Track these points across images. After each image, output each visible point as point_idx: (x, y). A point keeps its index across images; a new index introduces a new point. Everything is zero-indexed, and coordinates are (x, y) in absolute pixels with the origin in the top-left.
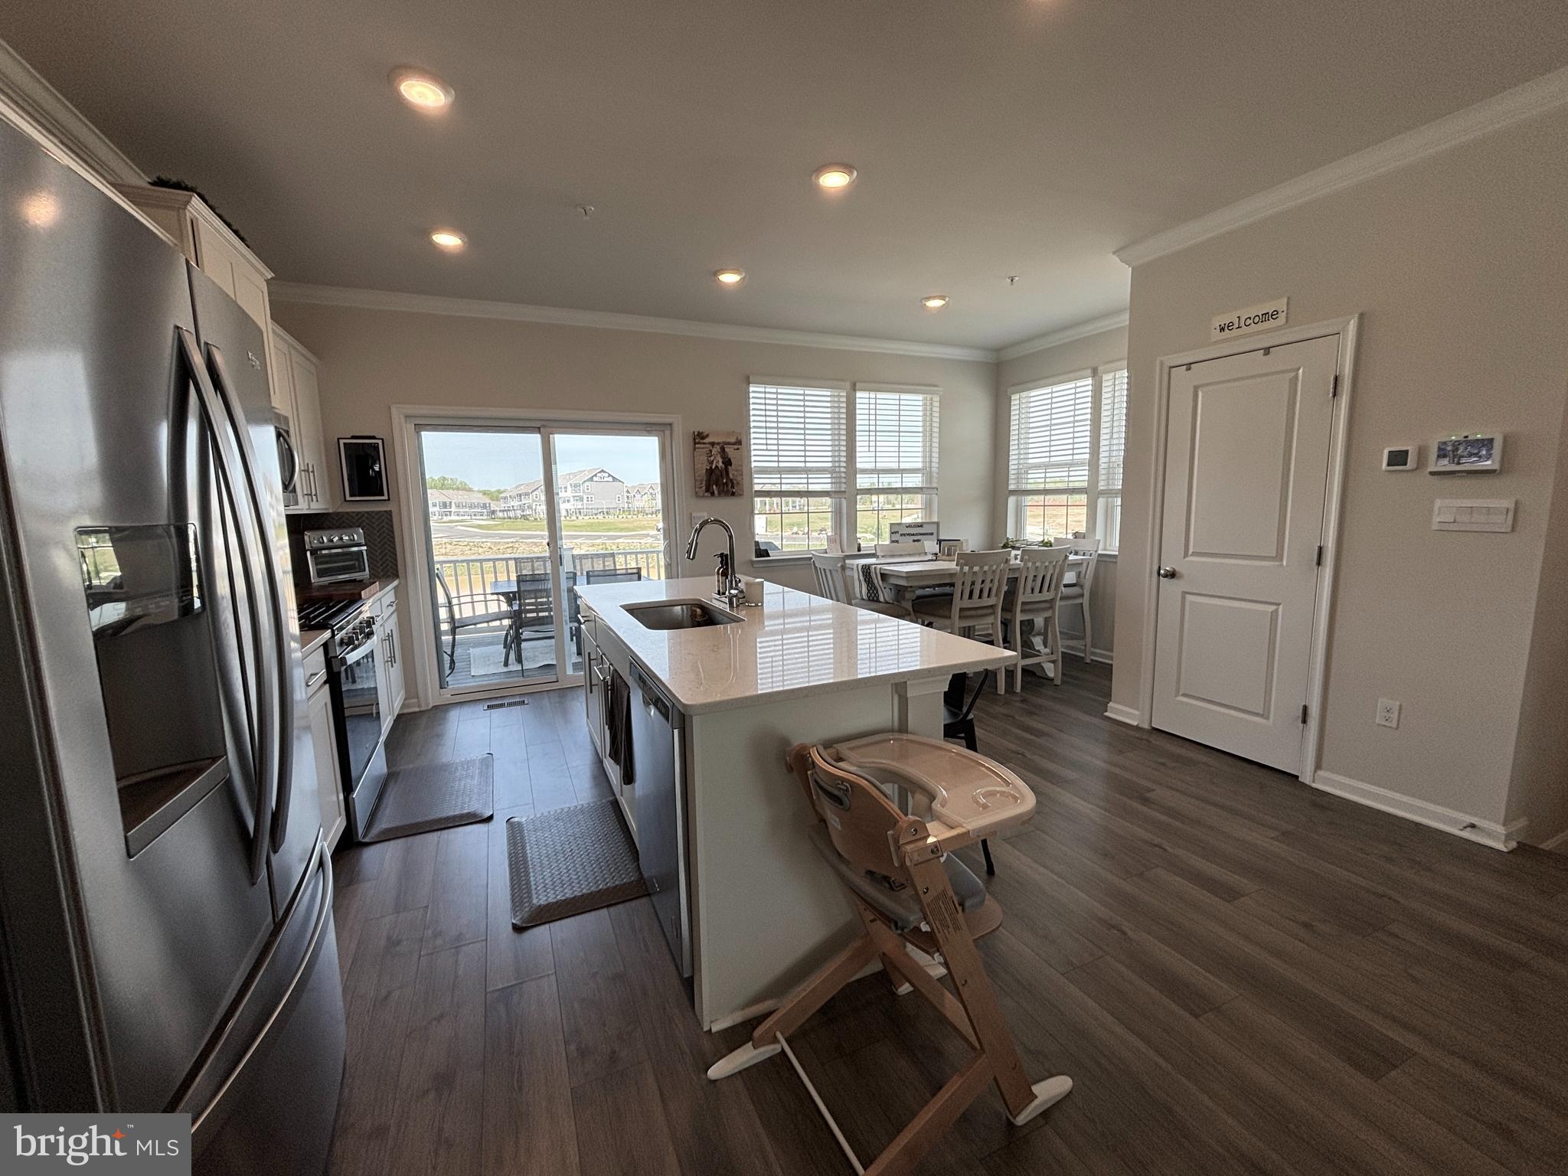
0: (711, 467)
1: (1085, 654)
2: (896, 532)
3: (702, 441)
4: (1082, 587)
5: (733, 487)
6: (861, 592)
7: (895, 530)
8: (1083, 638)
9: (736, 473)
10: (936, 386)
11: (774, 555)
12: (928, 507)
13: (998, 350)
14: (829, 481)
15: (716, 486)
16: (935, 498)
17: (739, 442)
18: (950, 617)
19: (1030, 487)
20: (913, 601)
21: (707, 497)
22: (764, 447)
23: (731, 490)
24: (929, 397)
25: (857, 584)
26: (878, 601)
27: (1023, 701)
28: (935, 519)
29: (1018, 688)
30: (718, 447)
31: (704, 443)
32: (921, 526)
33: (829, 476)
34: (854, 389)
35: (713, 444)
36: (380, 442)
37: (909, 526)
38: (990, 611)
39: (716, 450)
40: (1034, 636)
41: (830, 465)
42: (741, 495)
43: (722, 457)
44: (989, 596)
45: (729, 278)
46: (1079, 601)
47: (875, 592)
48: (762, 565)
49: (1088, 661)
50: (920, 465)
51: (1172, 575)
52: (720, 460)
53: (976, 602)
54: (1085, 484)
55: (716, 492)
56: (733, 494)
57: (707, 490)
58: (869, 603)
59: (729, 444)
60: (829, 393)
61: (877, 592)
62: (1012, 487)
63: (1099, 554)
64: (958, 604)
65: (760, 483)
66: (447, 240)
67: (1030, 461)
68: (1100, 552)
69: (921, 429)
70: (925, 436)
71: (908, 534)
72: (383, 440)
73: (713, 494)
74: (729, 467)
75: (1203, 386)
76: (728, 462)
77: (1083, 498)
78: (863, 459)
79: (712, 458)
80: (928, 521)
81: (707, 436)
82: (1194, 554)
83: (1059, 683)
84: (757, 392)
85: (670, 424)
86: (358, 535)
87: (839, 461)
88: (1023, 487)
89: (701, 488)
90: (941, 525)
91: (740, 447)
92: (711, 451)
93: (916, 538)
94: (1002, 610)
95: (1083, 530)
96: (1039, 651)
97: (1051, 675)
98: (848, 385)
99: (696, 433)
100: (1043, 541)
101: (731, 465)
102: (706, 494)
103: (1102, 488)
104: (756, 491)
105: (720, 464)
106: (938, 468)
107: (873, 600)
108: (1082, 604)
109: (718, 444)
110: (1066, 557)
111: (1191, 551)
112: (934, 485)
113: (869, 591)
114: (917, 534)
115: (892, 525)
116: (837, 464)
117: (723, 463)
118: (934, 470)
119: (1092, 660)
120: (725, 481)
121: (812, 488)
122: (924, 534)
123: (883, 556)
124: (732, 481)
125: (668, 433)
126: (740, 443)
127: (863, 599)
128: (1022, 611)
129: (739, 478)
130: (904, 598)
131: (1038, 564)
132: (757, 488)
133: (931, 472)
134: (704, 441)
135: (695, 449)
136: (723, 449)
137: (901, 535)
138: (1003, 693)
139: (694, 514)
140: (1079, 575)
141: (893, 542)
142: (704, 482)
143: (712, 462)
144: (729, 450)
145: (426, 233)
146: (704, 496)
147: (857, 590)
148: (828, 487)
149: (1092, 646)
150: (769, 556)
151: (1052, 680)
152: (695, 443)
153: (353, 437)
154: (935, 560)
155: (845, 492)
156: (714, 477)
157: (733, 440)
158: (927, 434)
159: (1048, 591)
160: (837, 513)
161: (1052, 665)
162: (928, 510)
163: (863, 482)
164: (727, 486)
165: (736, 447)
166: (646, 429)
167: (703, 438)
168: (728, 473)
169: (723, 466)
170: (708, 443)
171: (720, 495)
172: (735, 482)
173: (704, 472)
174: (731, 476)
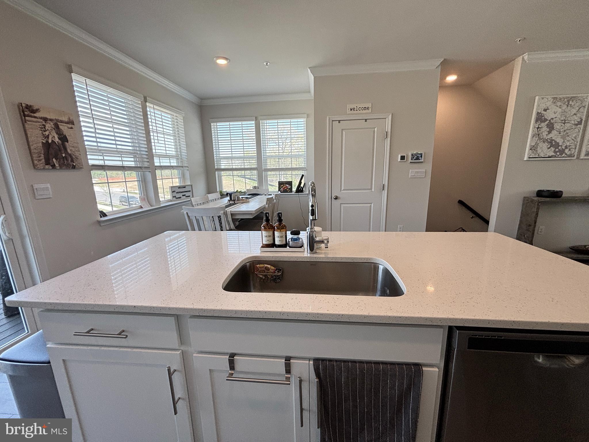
0: (47, 141)
2: (174, 192)
5: (72, 161)
7: (174, 190)
9: (73, 149)
12: (183, 177)
14: (133, 159)
15: (56, 159)
16: (187, 172)
17: (70, 122)
19: (222, 167)
21: (48, 169)
22: (93, 130)
23: (71, 164)
24: (175, 114)
28: (189, 183)
30: (52, 123)
31: (34, 117)
32: (185, 187)
33: (133, 156)
34: (145, 100)
35: (45, 119)
37: (178, 187)
39: (49, 126)
41: (132, 148)
42: (80, 168)
43: (57, 133)
50: (175, 153)
51: (336, 198)
52: (56, 137)
54: (256, 166)
55: (57, 165)
56: (74, 167)
57: (47, 162)
62: (216, 167)
65: (93, 160)
67: (224, 155)
71: (180, 192)
73: (54, 166)
74: (66, 143)
75: (345, 129)
76: (64, 139)
77: (254, 172)
79: (47, 133)
81: (37, 111)
82: (344, 190)
84: (79, 82)
87: (139, 146)
88: (220, 167)
89: (40, 160)
90: (193, 186)
91: (73, 126)
92: (44, 126)
93: (184, 194)
98: (141, 96)
99: (24, 105)
101: (67, 142)
102: (47, 167)
103: (263, 168)
104: (92, 165)
105: (57, 140)
106: (185, 156)
109: (51, 120)
111: (343, 189)
112: (186, 165)
114: (183, 192)
115: (172, 187)
116: (137, 148)
117: (59, 139)
120: (64, 155)
124: (70, 155)
126: (72, 123)
129: (77, 154)
132: (91, 162)
133: (182, 158)
134: (34, 115)
135: (24, 121)
136: (56, 126)
137: (177, 193)
141: (173, 197)
142: (42, 156)
143: (48, 137)
144: (64, 128)
146: (44, 169)
150: (106, 216)
152: (23, 115)
155: (146, 167)
156: (52, 151)
157: (64, 118)
158: (177, 136)
160: (143, 181)
162: (184, 179)
163: (159, 161)
164: (67, 160)
165: (70, 126)
167: (33, 112)
168: (65, 149)
169: (60, 142)
170: (41, 118)
171: (61, 167)
172: (74, 157)
173: (41, 144)
174: (69, 151)
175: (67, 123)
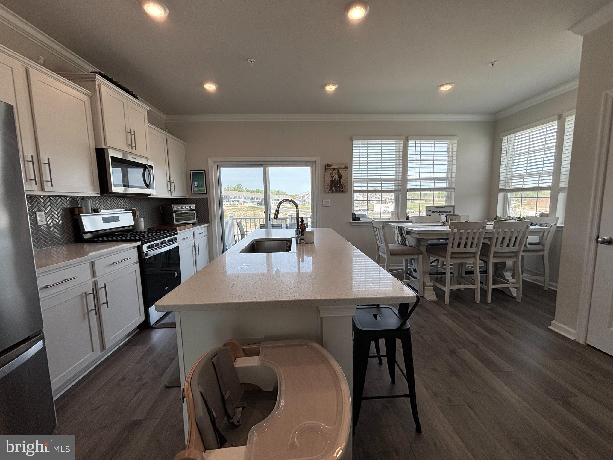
0: (332, 179)
1: (544, 284)
2: (429, 211)
3: (329, 168)
4: (543, 245)
5: (342, 188)
6: (398, 240)
7: (428, 209)
8: (543, 275)
9: (344, 182)
11: (362, 220)
12: (449, 198)
13: (495, 113)
14: (393, 185)
15: (335, 188)
16: (453, 193)
17: (346, 168)
18: (445, 257)
20: (427, 246)
21: (330, 193)
22: (359, 170)
23: (341, 189)
24: (451, 141)
25: (396, 236)
26: (406, 245)
27: (491, 309)
28: (453, 205)
29: (489, 300)
30: (336, 170)
31: (330, 169)
32: (444, 208)
33: (394, 182)
34: (407, 139)
35: (334, 169)
36: (204, 172)
37: (437, 207)
38: (471, 255)
40: (506, 271)
41: (394, 177)
42: (346, 192)
44: (471, 247)
45: (330, 88)
46: (541, 253)
47: (405, 240)
48: (356, 224)
49: (546, 289)
50: (445, 177)
52: (337, 176)
53: (462, 249)
54: (550, 185)
55: (334, 191)
56: (342, 191)
57: (330, 190)
58: (402, 246)
59: (341, 168)
60: (395, 143)
61: (406, 241)
62: (501, 188)
63: (558, 227)
64: (450, 250)
65: (356, 186)
66: (210, 87)
67: (514, 173)
68: (558, 225)
69: (446, 158)
70: (449, 161)
71: (437, 212)
72: (205, 171)
73: (333, 191)
76: (340, 177)
77: (548, 193)
78: (411, 174)
79: (333, 175)
80: (449, 205)
81: (331, 165)
83: (520, 301)
84: (356, 144)
85: (315, 161)
86: (193, 207)
87: (399, 175)
88: (509, 187)
89: (328, 189)
90: (456, 208)
91: (346, 170)
92: (333, 172)
94: (480, 255)
95: (547, 211)
96: (508, 280)
97: (515, 295)
98: (404, 138)
99: (326, 164)
100: (520, 217)
101: (342, 178)
102: (330, 192)
103: (562, 186)
104: (354, 190)
105: (337, 178)
106: (455, 178)
107: (404, 245)
108: (543, 255)
109: (336, 169)
110: (528, 227)
112: (453, 187)
113: (402, 240)
114: (441, 212)
115: (427, 207)
116: (397, 177)
117: (338, 177)
118: (453, 179)
119: (549, 289)
120: (339, 185)
121: (384, 188)
122: (445, 212)
123: (416, 222)
124: (342, 185)
125: (314, 165)
126: (348, 168)
127: (399, 244)
128: (494, 257)
129: (345, 184)
130: (421, 245)
131: (506, 230)
132: (355, 188)
133: (451, 180)
134: (330, 168)
135: (325, 172)
136: (338, 171)
137: (432, 212)
138: (479, 302)
139: (324, 201)
140: (541, 238)
141: (427, 215)
142: (329, 186)
143: (333, 177)
144: (341, 172)
145: (202, 85)
147: (396, 239)
148: (393, 188)
149: (550, 280)
150: (360, 220)
151: (515, 298)
152: (326, 169)
153: (195, 170)
154: (442, 225)
155: (400, 190)
156: (334, 184)
157: (343, 167)
158: (450, 160)
159: (513, 246)
160: (397, 200)
161: (516, 290)
162: (449, 200)
163: (410, 186)
164: (340, 188)
165: (345, 170)
166: (305, 163)
167: (329, 166)
168: (340, 182)
169: (338, 179)
170: (332, 169)
171: (336, 192)
172: (343, 186)
173: (329, 181)
174: (342, 183)
175: (344, 169)
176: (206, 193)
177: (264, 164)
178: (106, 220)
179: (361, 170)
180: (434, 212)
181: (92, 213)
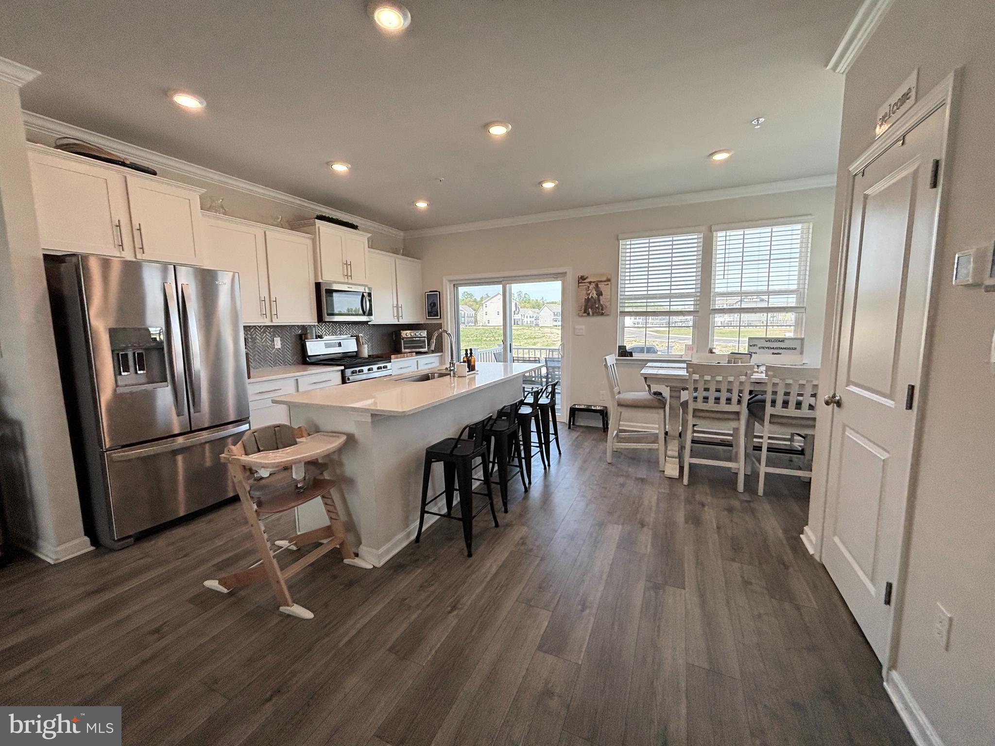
0: (588, 298)
2: (754, 345)
5: (602, 310)
7: (753, 343)
10: (811, 215)
11: (636, 356)
12: (798, 324)
14: (692, 303)
15: (591, 309)
16: (804, 317)
17: (608, 280)
21: (585, 316)
23: (601, 312)
24: (805, 225)
28: (803, 337)
32: (783, 341)
33: (693, 299)
34: (711, 230)
35: (590, 283)
37: (769, 340)
39: (592, 286)
41: (693, 291)
43: (596, 291)
44: (728, 403)
45: (548, 185)
48: (624, 363)
51: (839, 404)
52: (595, 293)
53: (712, 406)
55: (591, 313)
56: (602, 314)
57: (585, 312)
59: (601, 281)
60: (696, 237)
65: (624, 306)
66: (422, 205)
71: (768, 348)
73: (588, 314)
74: (601, 297)
76: (600, 294)
78: (719, 285)
79: (589, 292)
81: (587, 278)
84: (624, 244)
85: (567, 273)
86: (424, 333)
90: (806, 340)
91: (609, 283)
92: (589, 287)
93: (776, 351)
98: (704, 228)
99: (580, 277)
101: (602, 295)
102: (584, 314)
104: (621, 312)
105: (595, 295)
106: (810, 289)
109: (594, 282)
111: (850, 379)
114: (777, 348)
115: (750, 339)
117: (597, 294)
118: (805, 291)
120: (597, 306)
121: (673, 308)
122: (785, 349)
124: (602, 306)
125: (565, 278)
126: (611, 280)
129: (608, 304)
133: (803, 293)
135: (579, 286)
136: (597, 285)
137: (760, 348)
139: (576, 326)
142: (583, 307)
143: (589, 294)
144: (601, 286)
146: (582, 316)
148: (691, 308)
150: (631, 356)
152: (579, 283)
155: (698, 311)
156: (590, 304)
157: (605, 279)
160: (696, 327)
163: (716, 304)
164: (598, 309)
165: (606, 283)
166: (555, 276)
167: (584, 279)
168: (599, 301)
169: (597, 296)
170: (587, 282)
171: (594, 314)
172: (604, 306)
173: (584, 300)
174: (601, 302)
175: (605, 281)
176: (440, 318)
177: (503, 281)
178: (328, 346)
179: (632, 282)
180: (763, 348)
181: (316, 338)
